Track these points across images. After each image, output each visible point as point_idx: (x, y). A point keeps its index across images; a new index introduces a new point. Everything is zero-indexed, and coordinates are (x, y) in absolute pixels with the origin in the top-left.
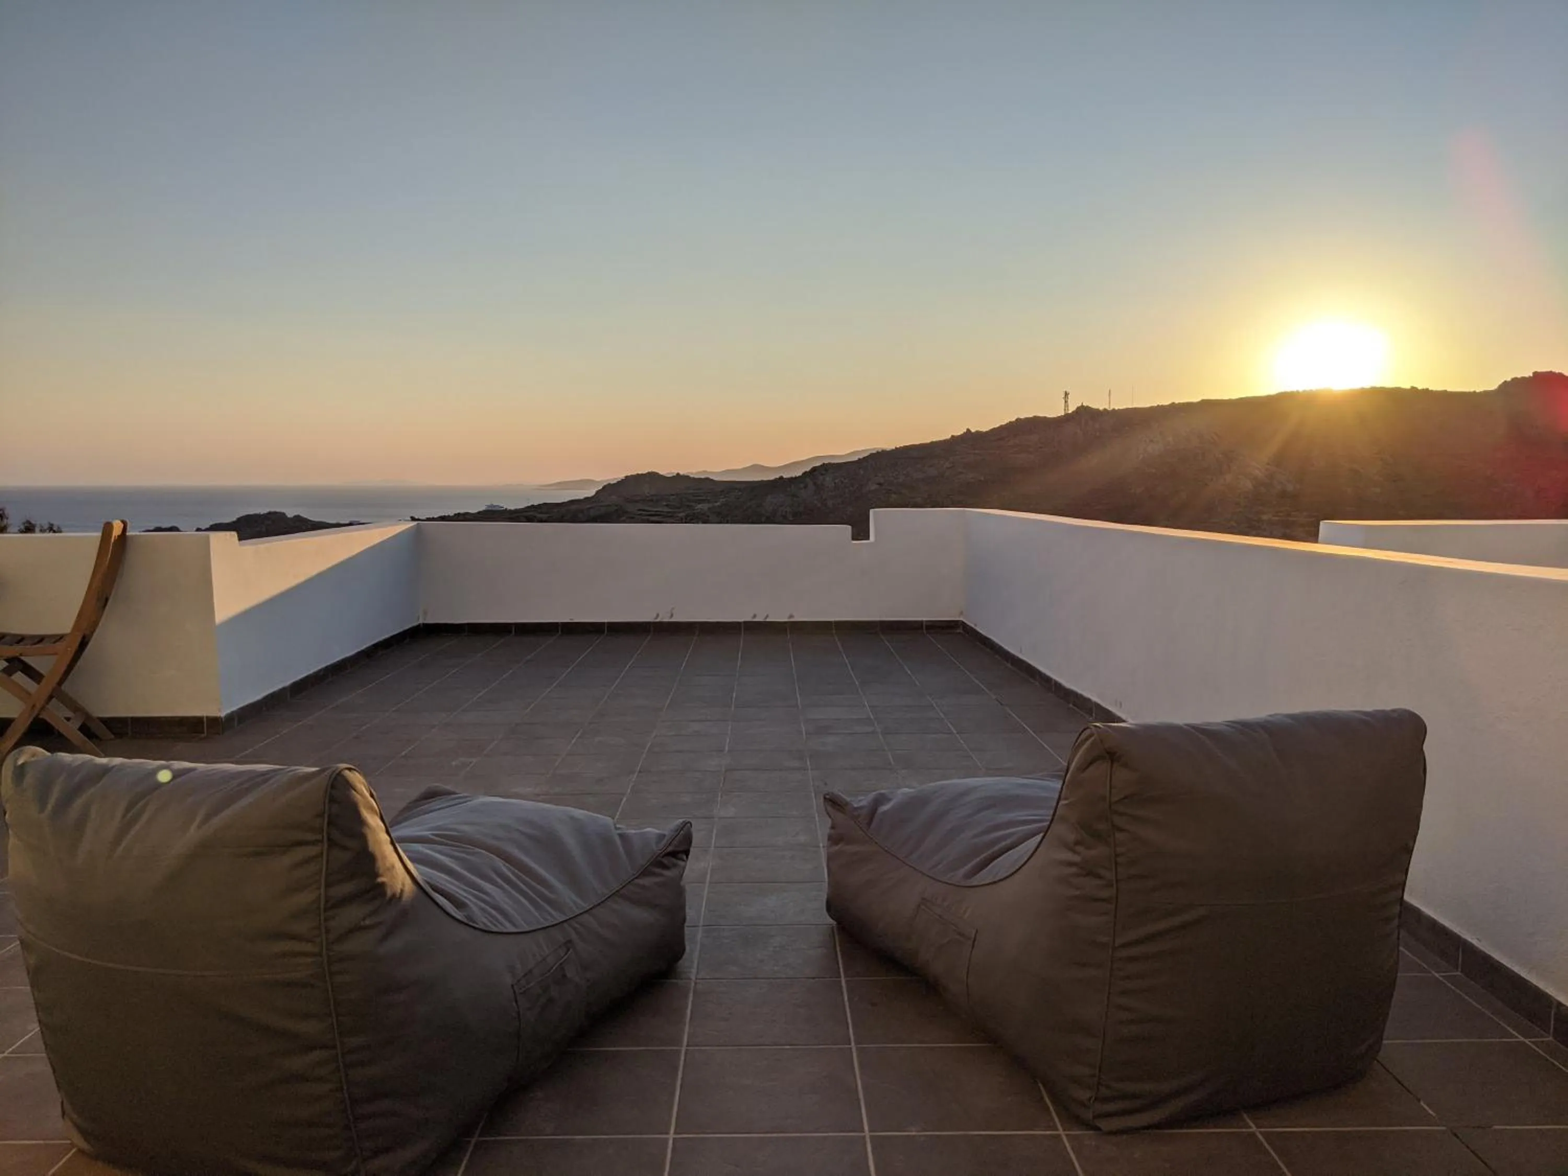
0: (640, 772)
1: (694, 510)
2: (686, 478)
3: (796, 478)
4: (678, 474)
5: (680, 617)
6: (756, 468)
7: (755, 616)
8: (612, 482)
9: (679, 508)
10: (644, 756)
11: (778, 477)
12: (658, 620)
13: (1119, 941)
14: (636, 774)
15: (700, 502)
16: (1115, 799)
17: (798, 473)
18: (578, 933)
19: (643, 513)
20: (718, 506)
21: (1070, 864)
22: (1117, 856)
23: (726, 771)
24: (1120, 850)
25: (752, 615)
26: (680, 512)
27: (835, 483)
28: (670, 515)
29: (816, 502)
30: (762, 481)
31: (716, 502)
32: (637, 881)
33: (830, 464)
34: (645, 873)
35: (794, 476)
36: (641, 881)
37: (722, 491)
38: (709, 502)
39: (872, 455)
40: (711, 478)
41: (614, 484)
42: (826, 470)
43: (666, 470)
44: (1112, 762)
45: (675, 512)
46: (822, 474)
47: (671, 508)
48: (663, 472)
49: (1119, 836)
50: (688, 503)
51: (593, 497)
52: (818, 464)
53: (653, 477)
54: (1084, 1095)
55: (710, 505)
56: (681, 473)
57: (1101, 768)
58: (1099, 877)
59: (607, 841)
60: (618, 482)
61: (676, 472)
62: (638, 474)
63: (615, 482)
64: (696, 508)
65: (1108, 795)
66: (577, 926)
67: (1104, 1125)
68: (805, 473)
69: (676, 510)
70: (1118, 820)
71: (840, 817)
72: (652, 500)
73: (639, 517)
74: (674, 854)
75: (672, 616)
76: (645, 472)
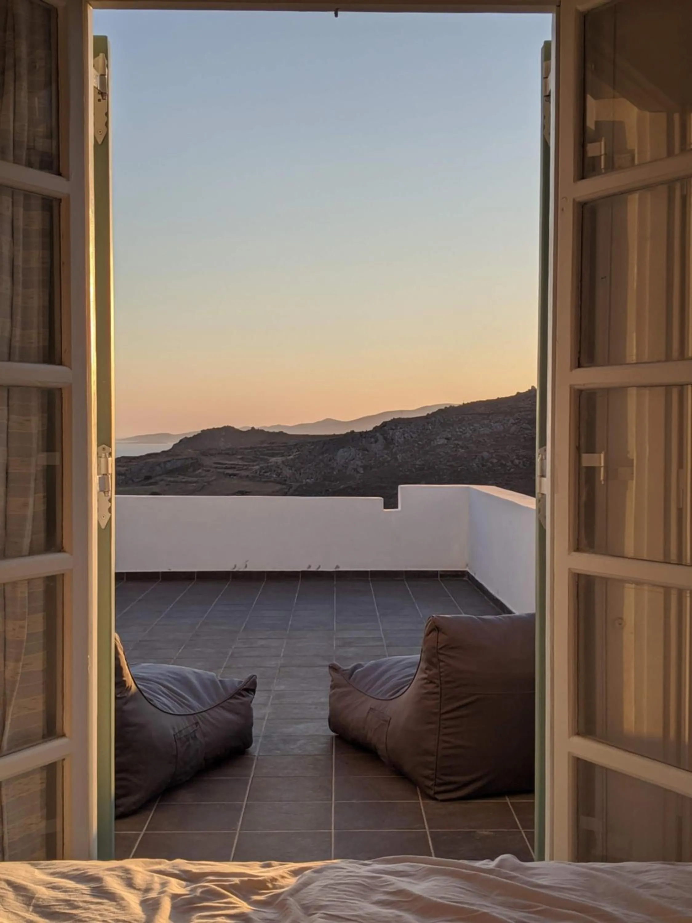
0: (225, 667)
1: (268, 463)
2: (261, 432)
3: (367, 432)
4: (253, 428)
5: (252, 568)
6: (328, 422)
7: (310, 567)
8: (189, 436)
9: (254, 461)
10: (227, 659)
11: (349, 431)
12: (235, 570)
13: (442, 711)
14: (223, 669)
15: (273, 455)
16: (439, 647)
17: (369, 427)
18: (200, 719)
19: (219, 465)
20: (292, 459)
21: (425, 679)
22: (441, 672)
23: (281, 667)
24: (441, 670)
25: (307, 566)
26: (253, 466)
27: (404, 438)
28: (245, 467)
29: (386, 456)
30: (334, 435)
31: (290, 455)
32: (228, 701)
33: (400, 419)
34: (232, 697)
35: (365, 430)
36: (231, 701)
37: (296, 445)
38: (282, 455)
39: (440, 411)
40: (285, 431)
41: (190, 438)
42: (396, 426)
43: (241, 425)
44: (438, 631)
45: (249, 465)
46: (392, 429)
47: (246, 462)
48: (238, 426)
49: (442, 664)
50: (261, 457)
51: (170, 450)
52: (388, 419)
53: (228, 430)
54: (430, 783)
55: (284, 459)
56: (256, 427)
57: (434, 634)
58: (434, 683)
59: (213, 682)
60: (195, 437)
61: (251, 426)
62: (214, 428)
63: (191, 436)
64: (271, 461)
65: (436, 646)
66: (201, 717)
67: (439, 797)
68: (376, 428)
69: (251, 464)
70: (441, 657)
71: (335, 675)
72: (228, 454)
73: (214, 469)
74: (247, 690)
75: (246, 566)
76: (221, 426)
